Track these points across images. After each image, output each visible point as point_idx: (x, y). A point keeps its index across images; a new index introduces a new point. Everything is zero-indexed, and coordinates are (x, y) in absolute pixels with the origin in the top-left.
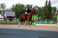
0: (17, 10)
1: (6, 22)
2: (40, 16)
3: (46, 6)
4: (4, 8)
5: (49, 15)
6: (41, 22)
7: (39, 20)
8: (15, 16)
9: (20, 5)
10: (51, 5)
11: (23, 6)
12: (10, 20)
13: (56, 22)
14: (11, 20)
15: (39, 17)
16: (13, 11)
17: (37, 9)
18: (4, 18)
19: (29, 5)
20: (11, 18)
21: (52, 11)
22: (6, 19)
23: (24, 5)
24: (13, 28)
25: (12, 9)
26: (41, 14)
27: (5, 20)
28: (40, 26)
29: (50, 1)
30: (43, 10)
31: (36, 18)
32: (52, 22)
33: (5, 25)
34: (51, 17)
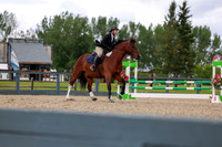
0: (58, 37)
1: (18, 86)
2: (150, 60)
3: (171, 25)
4: (9, 31)
5: (183, 57)
6: (151, 85)
7: (142, 78)
8: (51, 62)
9: (70, 18)
10: (189, 19)
11: (82, 22)
12: (31, 76)
13: (210, 84)
14: (34, 77)
15: (143, 67)
16: (44, 44)
17: (136, 34)
18: (10, 71)
19: (104, 19)
20: (35, 71)
21: (193, 41)
22: (19, 74)
23: (85, 21)
24: (42, 110)
25: (40, 34)
26: (151, 53)
27: (12, 78)
28: (148, 102)
29: (185, 4)
30: (159, 40)
31: (132, 69)
32: (191, 84)
33: (14, 97)
34: (191, 66)
